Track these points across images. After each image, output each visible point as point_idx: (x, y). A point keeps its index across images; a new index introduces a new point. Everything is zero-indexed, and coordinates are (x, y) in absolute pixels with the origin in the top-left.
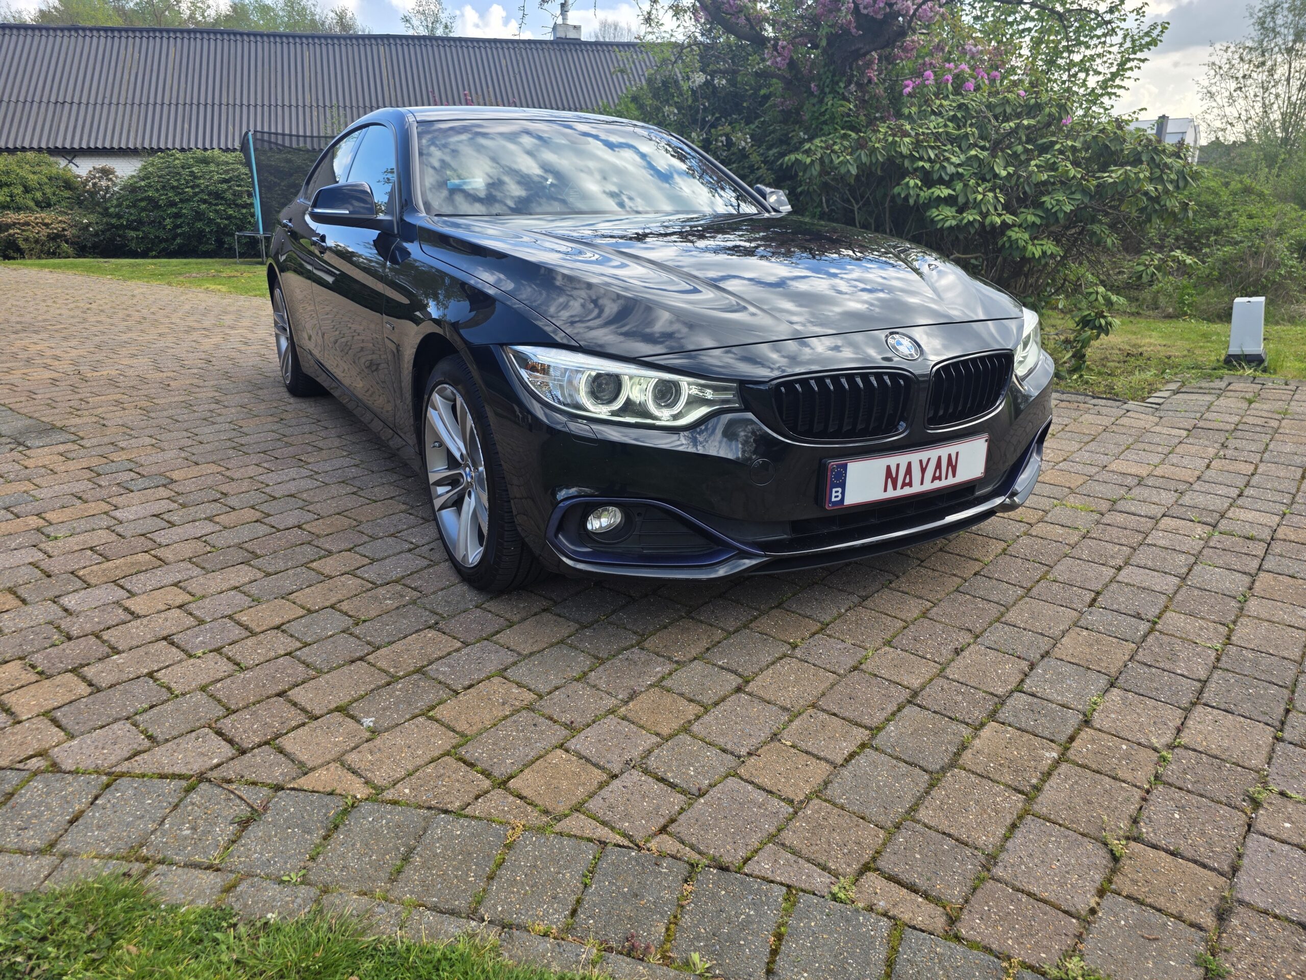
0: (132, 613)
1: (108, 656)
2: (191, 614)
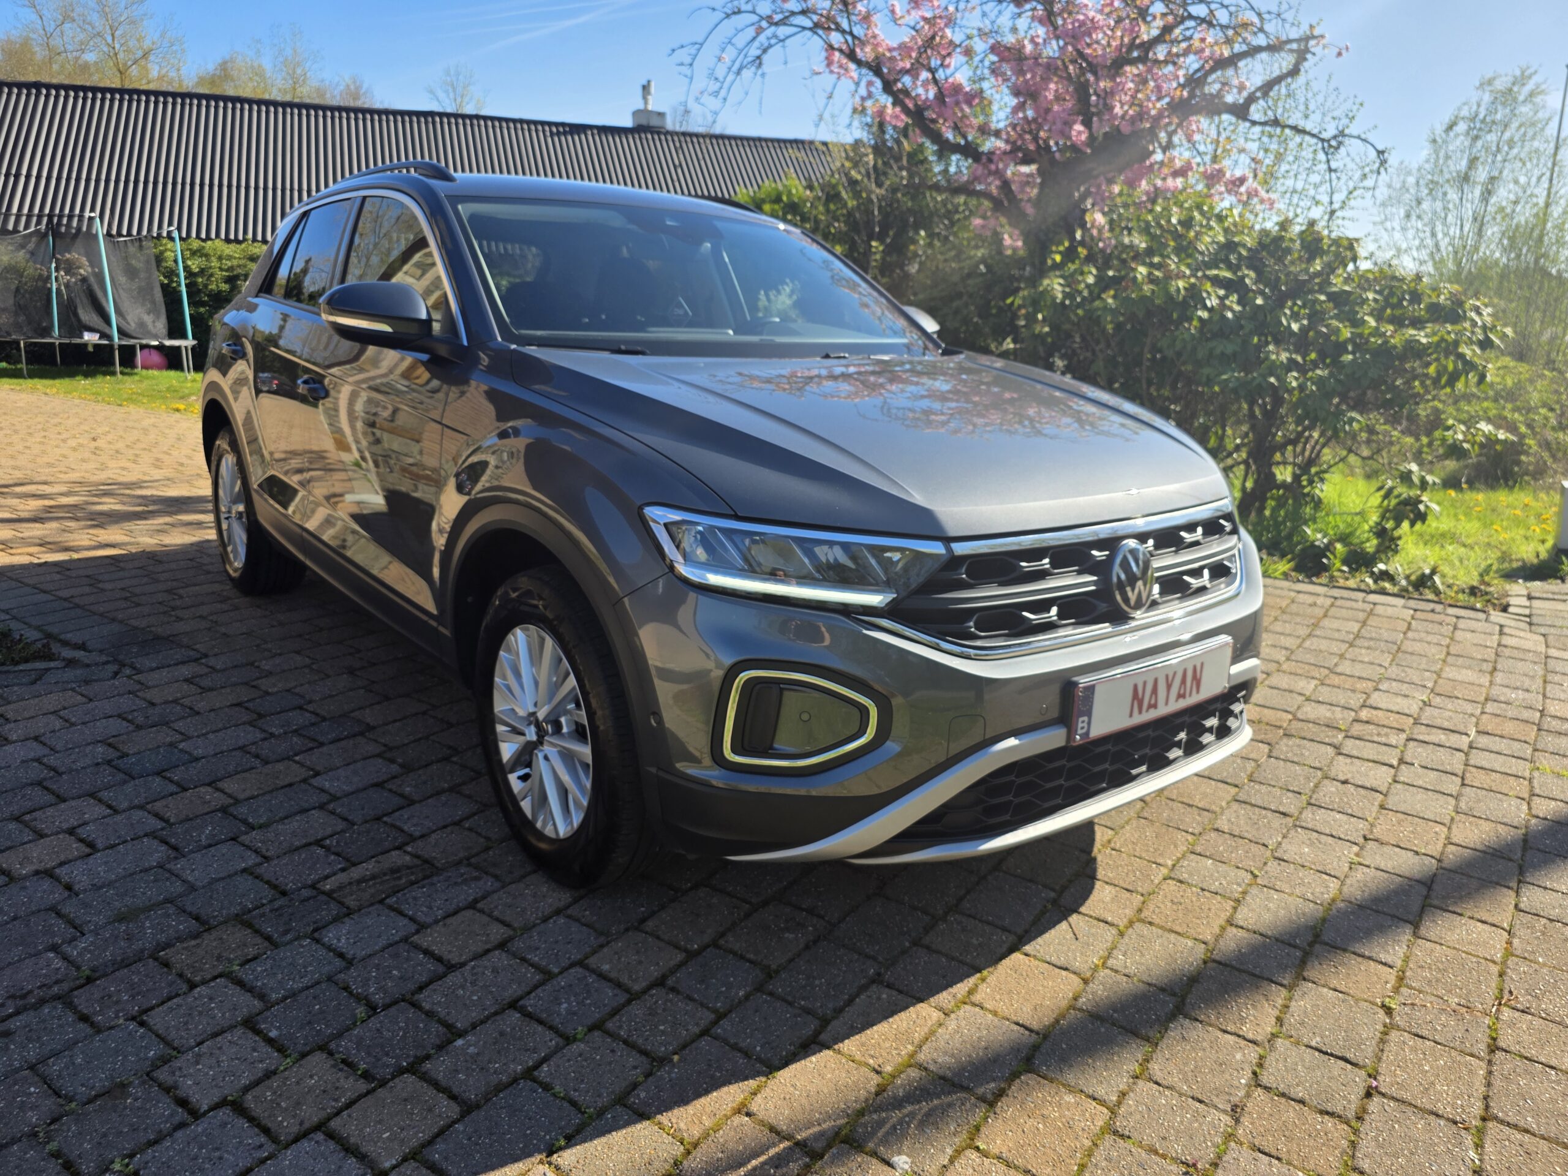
0: (439, 959)
1: (450, 1042)
2: (523, 960)
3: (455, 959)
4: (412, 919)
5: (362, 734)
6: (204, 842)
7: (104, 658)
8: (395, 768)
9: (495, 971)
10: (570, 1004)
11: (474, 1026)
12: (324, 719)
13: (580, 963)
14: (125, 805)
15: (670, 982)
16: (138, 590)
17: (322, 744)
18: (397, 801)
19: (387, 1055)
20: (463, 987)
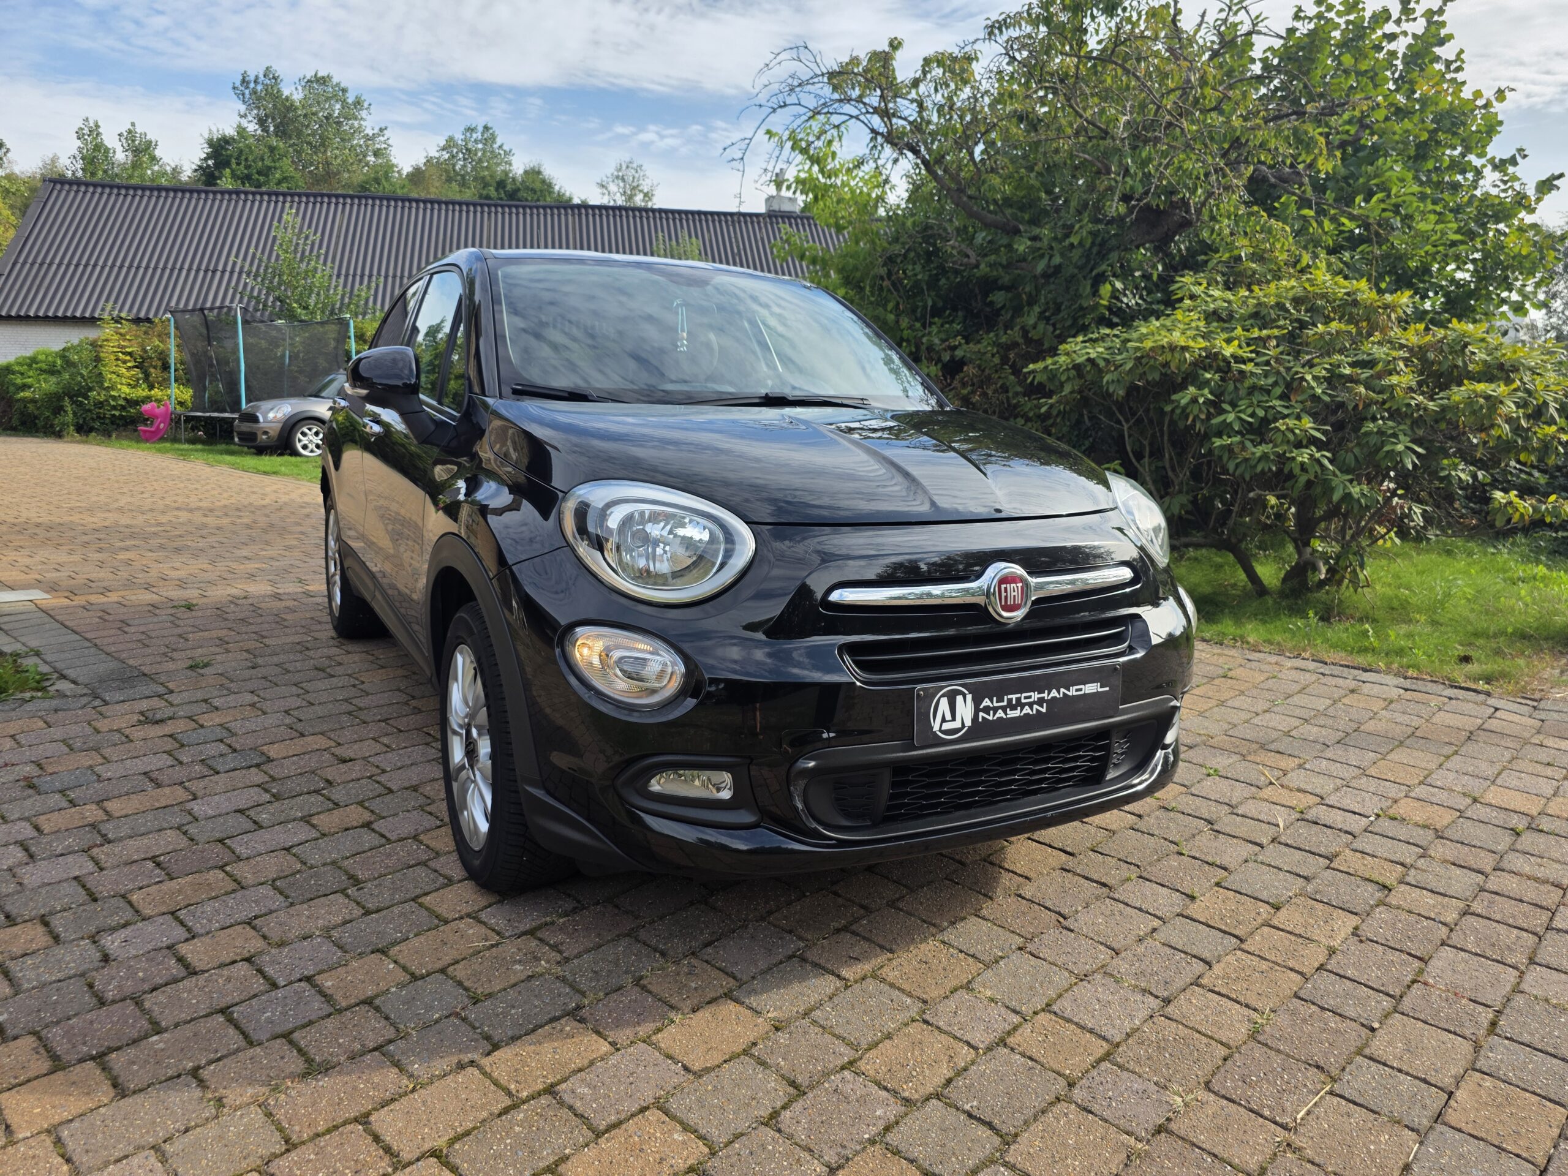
3: (199, 965)
4: (189, 930)
5: (258, 766)
6: (59, 851)
7: (85, 691)
8: (267, 797)
9: (229, 980)
10: (273, 1014)
11: (177, 1025)
12: (235, 751)
13: (308, 979)
14: (16, 816)
15: (377, 1002)
16: (153, 634)
17: (218, 773)
18: (250, 826)
19: (84, 1043)
20: (190, 991)
